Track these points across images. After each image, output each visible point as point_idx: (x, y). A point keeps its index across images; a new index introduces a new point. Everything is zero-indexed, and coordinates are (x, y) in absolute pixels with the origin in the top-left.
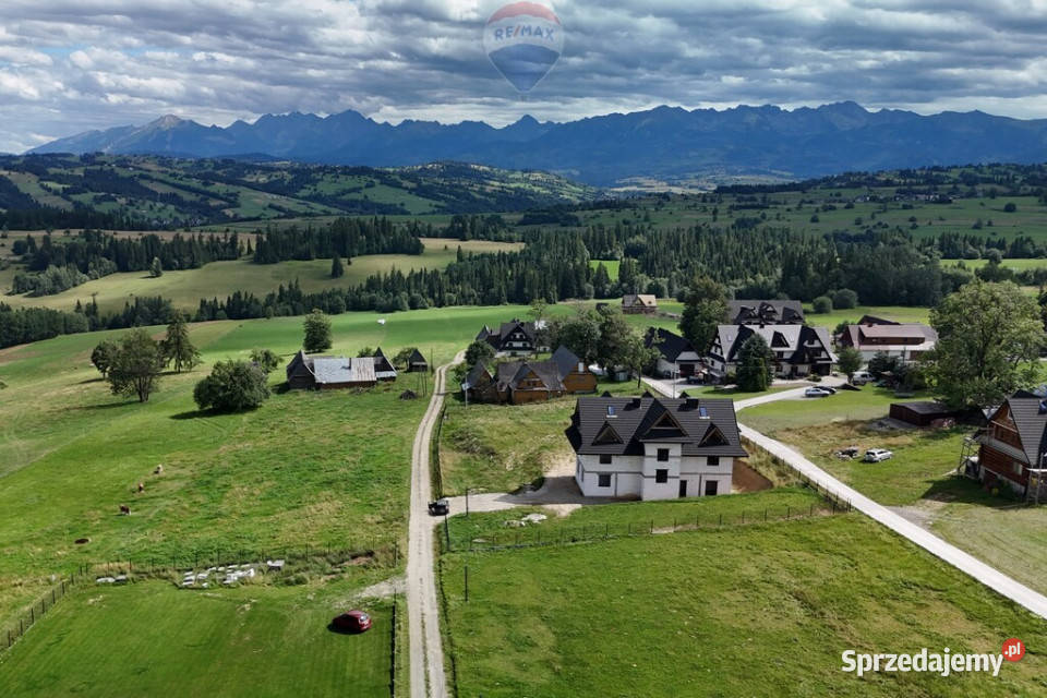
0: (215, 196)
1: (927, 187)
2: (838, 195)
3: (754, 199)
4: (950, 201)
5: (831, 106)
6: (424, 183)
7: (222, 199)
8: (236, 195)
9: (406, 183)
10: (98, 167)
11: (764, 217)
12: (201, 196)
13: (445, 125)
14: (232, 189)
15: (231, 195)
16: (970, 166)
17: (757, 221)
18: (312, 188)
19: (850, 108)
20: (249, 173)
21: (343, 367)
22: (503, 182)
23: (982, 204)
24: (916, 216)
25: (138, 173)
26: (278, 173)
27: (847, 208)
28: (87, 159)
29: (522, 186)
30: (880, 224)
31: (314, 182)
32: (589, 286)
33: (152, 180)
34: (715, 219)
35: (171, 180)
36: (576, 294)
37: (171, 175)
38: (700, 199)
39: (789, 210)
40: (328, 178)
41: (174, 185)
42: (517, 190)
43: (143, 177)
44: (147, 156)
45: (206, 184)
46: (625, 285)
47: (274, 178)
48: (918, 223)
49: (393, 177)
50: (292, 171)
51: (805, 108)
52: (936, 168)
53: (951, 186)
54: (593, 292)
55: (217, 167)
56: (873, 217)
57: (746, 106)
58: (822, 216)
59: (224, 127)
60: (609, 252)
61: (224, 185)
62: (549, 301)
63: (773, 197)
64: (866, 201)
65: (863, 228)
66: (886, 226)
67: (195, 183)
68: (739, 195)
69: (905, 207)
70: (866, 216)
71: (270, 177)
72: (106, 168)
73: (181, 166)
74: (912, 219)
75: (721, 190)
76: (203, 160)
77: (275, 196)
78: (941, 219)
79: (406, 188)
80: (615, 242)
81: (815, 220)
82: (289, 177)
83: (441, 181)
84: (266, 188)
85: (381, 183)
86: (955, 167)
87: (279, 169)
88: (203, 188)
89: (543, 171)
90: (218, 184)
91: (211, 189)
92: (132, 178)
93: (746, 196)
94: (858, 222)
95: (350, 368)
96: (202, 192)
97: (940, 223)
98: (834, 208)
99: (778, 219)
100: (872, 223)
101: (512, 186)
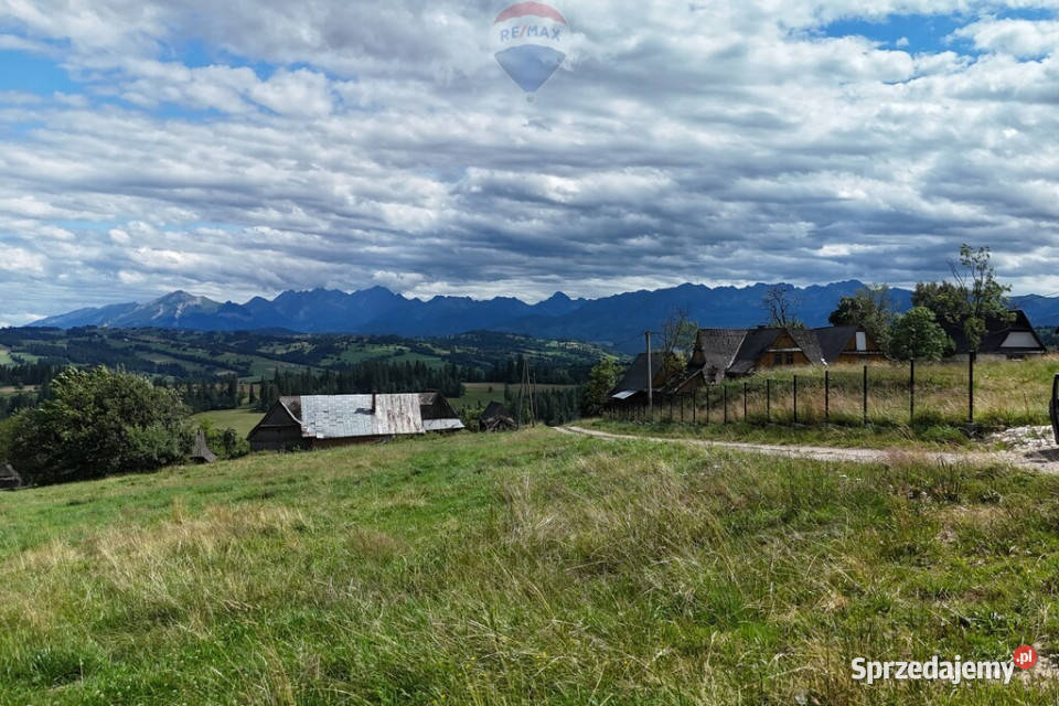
0: (224, 366)
6: (458, 351)
7: (232, 369)
8: (248, 364)
9: (438, 351)
10: (87, 339)
12: (207, 366)
13: (477, 301)
14: (243, 358)
15: (243, 364)
18: (336, 357)
20: (265, 345)
21: (360, 411)
22: (539, 350)
25: (134, 344)
26: (298, 344)
28: (74, 332)
29: (559, 354)
31: (338, 351)
33: (150, 351)
35: (174, 351)
37: (173, 346)
40: (353, 347)
41: (175, 356)
42: (554, 357)
43: (138, 348)
44: (147, 330)
45: (213, 354)
47: (291, 349)
49: (424, 345)
50: (312, 341)
55: (228, 338)
59: (241, 303)
61: (234, 355)
67: (200, 353)
71: (288, 348)
72: (96, 339)
73: (187, 338)
76: (213, 333)
77: (293, 365)
79: (439, 356)
82: (308, 348)
83: (476, 349)
84: (283, 358)
85: (411, 351)
87: (298, 340)
88: (209, 358)
89: (580, 341)
90: (227, 354)
91: (220, 359)
92: (126, 348)
95: (372, 411)
96: (207, 362)
101: (550, 353)
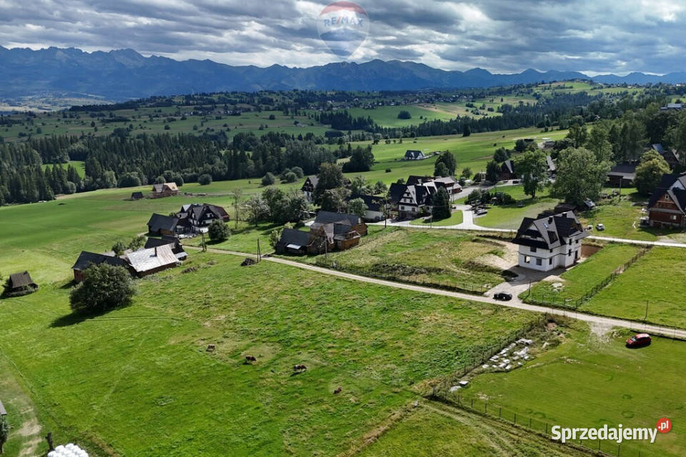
1: (210, 106)
2: (160, 111)
3: (103, 115)
4: (239, 114)
5: (117, 51)
11: (131, 126)
16: (222, 93)
17: (128, 130)
19: (130, 53)
21: (151, 256)
23: (257, 116)
24: (227, 123)
27: (182, 119)
30: (208, 129)
32: (69, 184)
34: (96, 130)
36: (61, 190)
38: (62, 115)
39: (145, 122)
46: (99, 180)
48: (230, 128)
51: (100, 53)
52: (204, 94)
53: (224, 105)
54: (75, 187)
56: (202, 125)
57: (56, 48)
58: (171, 125)
60: (58, 157)
62: (48, 199)
63: (118, 113)
64: (191, 115)
65: (199, 132)
66: (213, 130)
68: (90, 112)
69: (217, 118)
70: (198, 124)
74: (225, 126)
75: (75, 109)
78: (241, 125)
80: (60, 150)
81: (167, 128)
86: (214, 93)
93: (97, 113)
94: (195, 128)
95: (156, 255)
97: (241, 127)
98: (175, 120)
99: (141, 128)
100: (204, 128)
